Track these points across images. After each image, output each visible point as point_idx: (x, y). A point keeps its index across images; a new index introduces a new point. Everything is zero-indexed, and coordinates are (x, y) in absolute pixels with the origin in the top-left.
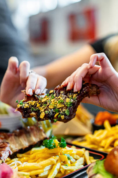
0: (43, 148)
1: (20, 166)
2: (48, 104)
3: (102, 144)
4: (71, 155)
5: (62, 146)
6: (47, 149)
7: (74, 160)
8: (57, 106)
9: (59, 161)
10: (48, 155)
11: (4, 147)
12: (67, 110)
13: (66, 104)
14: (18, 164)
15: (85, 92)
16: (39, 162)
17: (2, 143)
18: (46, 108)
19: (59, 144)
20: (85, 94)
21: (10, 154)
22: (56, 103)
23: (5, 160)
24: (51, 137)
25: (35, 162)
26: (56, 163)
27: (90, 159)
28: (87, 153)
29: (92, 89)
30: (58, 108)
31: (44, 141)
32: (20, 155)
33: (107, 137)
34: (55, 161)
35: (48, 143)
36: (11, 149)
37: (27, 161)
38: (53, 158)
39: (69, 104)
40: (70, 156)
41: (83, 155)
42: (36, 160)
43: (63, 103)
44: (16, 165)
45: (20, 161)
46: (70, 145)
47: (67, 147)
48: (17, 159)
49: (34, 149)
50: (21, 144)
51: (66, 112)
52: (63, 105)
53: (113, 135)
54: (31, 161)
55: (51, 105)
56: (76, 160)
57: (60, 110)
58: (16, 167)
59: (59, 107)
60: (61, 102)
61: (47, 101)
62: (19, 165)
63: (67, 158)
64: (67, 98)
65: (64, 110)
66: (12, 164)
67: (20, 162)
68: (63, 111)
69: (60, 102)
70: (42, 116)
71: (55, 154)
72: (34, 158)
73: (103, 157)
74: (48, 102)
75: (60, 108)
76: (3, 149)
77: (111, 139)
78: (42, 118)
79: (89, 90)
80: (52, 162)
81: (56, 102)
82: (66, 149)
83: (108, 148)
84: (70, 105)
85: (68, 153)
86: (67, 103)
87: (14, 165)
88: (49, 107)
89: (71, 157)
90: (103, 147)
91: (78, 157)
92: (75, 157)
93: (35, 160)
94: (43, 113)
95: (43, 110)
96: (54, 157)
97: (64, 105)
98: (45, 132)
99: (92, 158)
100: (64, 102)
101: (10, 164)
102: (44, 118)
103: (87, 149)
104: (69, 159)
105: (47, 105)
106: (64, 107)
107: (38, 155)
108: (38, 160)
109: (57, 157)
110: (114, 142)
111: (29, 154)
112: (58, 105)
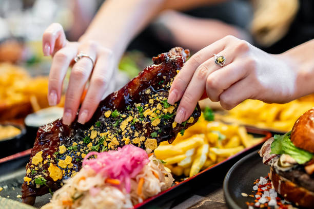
99: (250, 137)
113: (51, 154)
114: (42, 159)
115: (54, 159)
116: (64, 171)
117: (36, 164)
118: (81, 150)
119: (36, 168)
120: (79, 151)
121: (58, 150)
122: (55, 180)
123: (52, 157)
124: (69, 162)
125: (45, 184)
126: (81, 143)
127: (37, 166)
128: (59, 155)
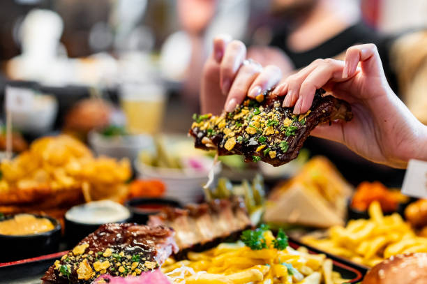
0: (241, 246)
1: (190, 279)
2: (245, 123)
3: (361, 249)
4: (296, 265)
5: (279, 246)
6: (249, 248)
7: (301, 276)
8: (264, 132)
9: (270, 275)
10: (250, 262)
11: (164, 237)
12: (283, 141)
13: (282, 129)
14: (187, 273)
15: (324, 111)
16: (228, 273)
17: (160, 229)
18: (241, 132)
19: (273, 241)
20: (323, 115)
21: (173, 253)
22: (262, 125)
23: (161, 262)
24: (259, 226)
25: (222, 272)
26: (262, 279)
27: (332, 278)
28: (328, 264)
29: (338, 109)
30: (265, 136)
31: (244, 233)
32: (194, 256)
33: (372, 237)
34: (261, 275)
35: (252, 238)
36: (178, 242)
37: (205, 270)
38: (258, 268)
39: (290, 130)
40: (292, 268)
41: (319, 269)
42: (224, 268)
43: (277, 127)
44: (182, 276)
45: (193, 267)
46: (295, 244)
47: (289, 249)
48: (186, 262)
49: (222, 247)
50: (198, 234)
51: (281, 145)
52: (277, 132)
53: (384, 234)
54: (213, 269)
55: (251, 126)
56: (305, 276)
57: (270, 139)
58: (182, 280)
59: (267, 134)
60: (273, 125)
61: (245, 118)
62: (188, 275)
63: (286, 270)
64: (287, 119)
65: (277, 141)
66: (175, 273)
67: (191, 270)
68: (275, 142)
69: (272, 123)
70: (229, 145)
71: (263, 262)
72: (221, 265)
73: (359, 275)
74: (247, 119)
75: (270, 135)
76: (162, 241)
77: (379, 242)
78: (229, 149)
79: (332, 109)
80: (255, 276)
81: (263, 123)
82: (286, 252)
83: (372, 258)
84: (291, 132)
85: (291, 260)
86: (286, 128)
87: (179, 274)
88: (247, 129)
89: (295, 271)
90: (362, 256)
91: (309, 270)
92: (304, 271)
93: (222, 268)
94: (233, 139)
95: (233, 134)
96: (259, 266)
97: (279, 130)
98: (248, 214)
99: (337, 275)
100: (279, 125)
101: (171, 271)
102: (232, 150)
103: (329, 256)
104: (290, 272)
105: (243, 125)
106: (278, 135)
107: (229, 259)
108: (227, 271)
109: (267, 268)
110: (385, 247)
111: (212, 255)
112: (265, 129)
113: (95, 251)
114: (83, 251)
115: (95, 257)
116: (94, 274)
117: (75, 254)
118: (124, 263)
119: (72, 258)
120: (121, 262)
121: (105, 251)
122: (80, 277)
123: (94, 254)
124: (105, 268)
125: (68, 276)
126: (129, 257)
127: (75, 256)
128: (102, 256)
